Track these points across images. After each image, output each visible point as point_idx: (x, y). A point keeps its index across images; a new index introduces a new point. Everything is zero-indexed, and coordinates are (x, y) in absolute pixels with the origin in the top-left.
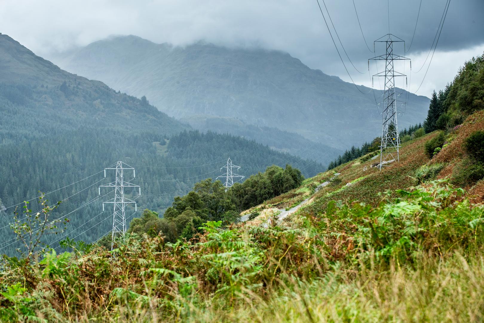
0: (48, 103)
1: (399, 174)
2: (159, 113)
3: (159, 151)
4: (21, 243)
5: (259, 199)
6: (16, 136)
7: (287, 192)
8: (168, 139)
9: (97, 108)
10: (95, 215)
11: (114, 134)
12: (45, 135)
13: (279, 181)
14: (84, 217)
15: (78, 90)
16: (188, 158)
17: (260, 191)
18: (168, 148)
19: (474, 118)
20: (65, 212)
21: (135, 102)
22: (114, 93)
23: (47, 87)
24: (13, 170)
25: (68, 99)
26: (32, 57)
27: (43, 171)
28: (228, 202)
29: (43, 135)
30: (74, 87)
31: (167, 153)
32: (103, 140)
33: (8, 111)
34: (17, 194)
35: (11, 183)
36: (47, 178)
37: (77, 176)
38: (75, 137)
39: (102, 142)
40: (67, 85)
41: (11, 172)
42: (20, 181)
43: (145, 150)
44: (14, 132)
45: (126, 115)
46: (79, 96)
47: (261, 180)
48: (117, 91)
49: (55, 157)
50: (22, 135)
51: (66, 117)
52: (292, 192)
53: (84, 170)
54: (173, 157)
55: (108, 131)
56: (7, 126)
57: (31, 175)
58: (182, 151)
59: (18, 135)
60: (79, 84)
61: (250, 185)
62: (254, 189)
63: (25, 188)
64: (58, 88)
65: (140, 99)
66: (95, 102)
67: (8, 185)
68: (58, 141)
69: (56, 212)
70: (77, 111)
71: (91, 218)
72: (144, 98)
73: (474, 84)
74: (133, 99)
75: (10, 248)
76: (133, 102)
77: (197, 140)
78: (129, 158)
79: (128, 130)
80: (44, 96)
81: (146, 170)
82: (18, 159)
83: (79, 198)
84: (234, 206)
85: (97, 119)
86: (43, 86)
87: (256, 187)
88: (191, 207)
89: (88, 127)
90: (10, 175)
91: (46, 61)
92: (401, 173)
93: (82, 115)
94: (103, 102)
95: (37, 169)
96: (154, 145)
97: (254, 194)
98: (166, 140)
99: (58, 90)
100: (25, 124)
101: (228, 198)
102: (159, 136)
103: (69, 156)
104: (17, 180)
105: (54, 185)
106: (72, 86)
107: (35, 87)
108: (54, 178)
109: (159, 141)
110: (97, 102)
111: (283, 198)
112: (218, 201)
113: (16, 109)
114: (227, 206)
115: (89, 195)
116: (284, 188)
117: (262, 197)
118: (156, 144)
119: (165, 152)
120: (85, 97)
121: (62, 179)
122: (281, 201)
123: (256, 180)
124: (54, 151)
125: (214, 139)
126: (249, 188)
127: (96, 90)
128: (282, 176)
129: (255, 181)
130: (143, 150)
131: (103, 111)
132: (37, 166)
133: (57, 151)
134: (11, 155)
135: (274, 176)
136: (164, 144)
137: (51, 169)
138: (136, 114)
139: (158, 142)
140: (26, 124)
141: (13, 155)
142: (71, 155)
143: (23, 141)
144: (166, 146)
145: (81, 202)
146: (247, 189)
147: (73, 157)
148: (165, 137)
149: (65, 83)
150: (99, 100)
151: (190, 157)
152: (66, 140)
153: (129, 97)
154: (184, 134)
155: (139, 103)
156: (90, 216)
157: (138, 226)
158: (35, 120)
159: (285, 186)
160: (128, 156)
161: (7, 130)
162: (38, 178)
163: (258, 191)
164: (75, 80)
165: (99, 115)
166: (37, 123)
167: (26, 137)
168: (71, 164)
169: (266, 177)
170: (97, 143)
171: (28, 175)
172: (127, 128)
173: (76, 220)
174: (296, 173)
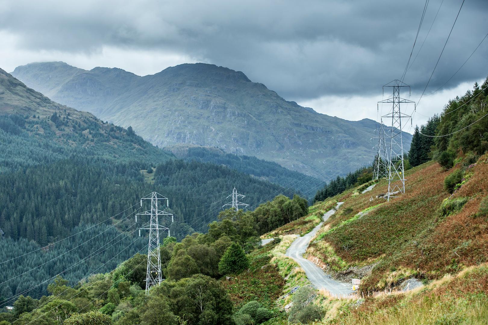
0: (40, 132)
1: (410, 204)
2: (144, 142)
3: (146, 179)
4: (18, 265)
5: (270, 225)
6: (12, 164)
7: (296, 219)
8: (155, 168)
9: (86, 137)
10: (87, 239)
11: (104, 162)
12: (38, 163)
13: (288, 210)
14: (77, 240)
15: (68, 120)
16: (174, 186)
17: (272, 219)
18: (155, 175)
19: (486, 158)
20: (58, 236)
21: (122, 132)
22: (102, 123)
23: (39, 117)
24: (9, 195)
25: (59, 129)
26: (25, 89)
27: (38, 198)
28: (251, 229)
29: (37, 163)
30: (64, 118)
31: (154, 181)
32: (94, 168)
33: (4, 140)
34: (14, 219)
35: (8, 208)
36: (41, 204)
37: (69, 202)
38: (67, 165)
39: (93, 170)
40: (58, 115)
41: (8, 198)
42: (17, 206)
43: (133, 178)
44: (9, 160)
45: (114, 145)
46: (69, 126)
47: (272, 209)
48: (105, 122)
49: (49, 184)
50: (18, 163)
51: (57, 146)
52: (301, 219)
53: (76, 196)
54: (159, 185)
55: (98, 159)
56: (3, 155)
57: (26, 201)
58: (168, 179)
59: (13, 162)
60: (69, 115)
61: (262, 213)
62: (266, 217)
63: (22, 213)
64: (49, 118)
65: (126, 129)
66: (84, 132)
67: (6, 210)
68: (51, 169)
69: (51, 236)
70: (67, 141)
71: (84, 242)
72: (130, 128)
73: (476, 126)
74: (120, 129)
75: (8, 270)
76: (120, 132)
77: (182, 168)
78: (119, 185)
79: (116, 159)
80: (35, 126)
81: (135, 197)
82: (15, 186)
83: (72, 223)
84: (256, 232)
85: (86, 148)
86: (34, 117)
87: (267, 215)
88: (226, 233)
89: (79, 156)
90: (7, 201)
91: (37, 92)
92: (412, 204)
93: (72, 144)
94: (92, 132)
95: (32, 196)
96: (141, 173)
97: (266, 221)
98: (152, 168)
99: (49, 121)
100: (19, 152)
101: (251, 225)
102: (146, 165)
103: (62, 183)
104: (14, 205)
105: (48, 210)
106: (62, 116)
107: (27, 118)
108: (48, 204)
109: (147, 169)
110: (86, 132)
111: (294, 225)
112: (242, 228)
113: (11, 138)
114: (250, 233)
115: (81, 221)
116: (293, 216)
117: (273, 224)
118: (144, 172)
119: (152, 180)
120: (74, 127)
121: (56, 205)
122: (292, 227)
123: (268, 208)
124: (48, 178)
125: (198, 168)
126: (261, 216)
127: (85, 120)
128: (292, 205)
129: (266, 209)
130: (131, 178)
131: (92, 141)
132: (32, 192)
133: (50, 178)
134: (8, 182)
135: (283, 205)
136: (150, 172)
137: (45, 195)
138: (123, 143)
139: (145, 170)
140: (21, 153)
141: (9, 182)
142: (64, 182)
143: (18, 169)
144: (153, 174)
145: (74, 227)
146: (259, 216)
147: (66, 184)
148: (152, 165)
149: (56, 114)
150: (88, 130)
151: (176, 185)
152: (59, 168)
153: (116, 127)
154: (170, 163)
155: (125, 133)
156: (83, 240)
157: (182, 250)
158: (29, 149)
159: (294, 214)
160: (118, 184)
161: (3, 158)
162: (33, 204)
163: (270, 218)
164: (65, 111)
165: (88, 144)
166: (31, 152)
167: (20, 165)
168: (63, 191)
169: (276, 206)
170: (88, 171)
171: (24, 201)
172: (115, 157)
173: (69, 243)
174: (303, 203)
